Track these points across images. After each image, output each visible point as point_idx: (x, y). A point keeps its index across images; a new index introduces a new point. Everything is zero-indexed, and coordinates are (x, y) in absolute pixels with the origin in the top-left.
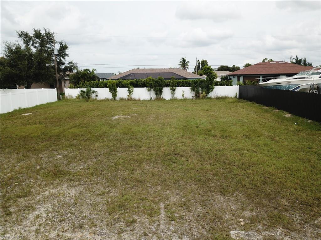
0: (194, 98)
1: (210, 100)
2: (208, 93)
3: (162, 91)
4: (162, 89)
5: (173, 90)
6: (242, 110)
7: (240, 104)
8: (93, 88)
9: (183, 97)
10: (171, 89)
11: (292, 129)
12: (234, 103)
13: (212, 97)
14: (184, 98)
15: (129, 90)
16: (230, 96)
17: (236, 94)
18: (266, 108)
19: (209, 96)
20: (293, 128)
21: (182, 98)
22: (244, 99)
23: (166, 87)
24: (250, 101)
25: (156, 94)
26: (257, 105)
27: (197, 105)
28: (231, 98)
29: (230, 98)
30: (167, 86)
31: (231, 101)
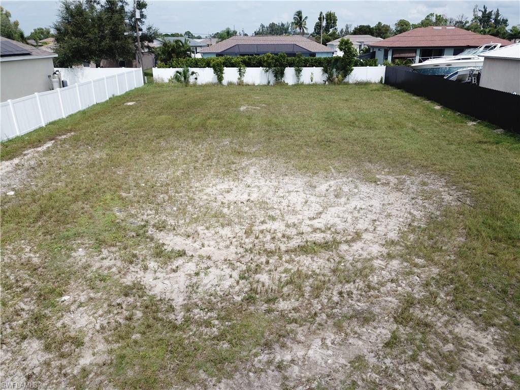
0: (327, 83)
1: (346, 86)
2: (345, 76)
3: (284, 72)
4: (284, 70)
5: (298, 72)
6: (387, 100)
7: (385, 92)
8: (191, 67)
9: (312, 81)
10: (296, 70)
11: (436, 121)
12: (378, 90)
13: (351, 82)
14: (314, 82)
15: (240, 70)
16: (373, 81)
17: (382, 79)
18: (415, 98)
19: (346, 80)
20: (438, 120)
21: (311, 83)
22: (391, 86)
23: (290, 67)
24: (399, 88)
25: (276, 76)
26: (407, 94)
27: (333, 93)
28: (375, 83)
29: (373, 83)
30: (291, 65)
31: (374, 87)
